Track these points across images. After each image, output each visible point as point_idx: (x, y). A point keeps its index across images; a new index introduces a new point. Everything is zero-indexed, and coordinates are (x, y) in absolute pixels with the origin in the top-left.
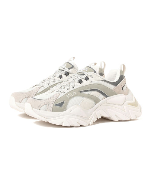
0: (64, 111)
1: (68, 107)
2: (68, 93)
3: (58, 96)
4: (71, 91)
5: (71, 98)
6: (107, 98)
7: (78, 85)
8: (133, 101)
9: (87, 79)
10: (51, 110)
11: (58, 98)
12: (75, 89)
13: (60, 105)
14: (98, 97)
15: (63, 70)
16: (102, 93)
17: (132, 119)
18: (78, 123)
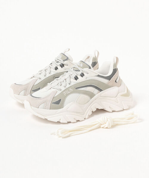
0: (61, 108)
1: (65, 105)
2: (65, 90)
3: (55, 93)
4: (67, 88)
5: (67, 95)
6: (102, 92)
7: (74, 82)
8: (126, 92)
9: (82, 75)
10: (49, 108)
11: (56, 96)
12: (71, 86)
13: (58, 103)
14: (93, 92)
15: (58, 62)
16: (96, 88)
17: (124, 109)
18: (74, 119)
